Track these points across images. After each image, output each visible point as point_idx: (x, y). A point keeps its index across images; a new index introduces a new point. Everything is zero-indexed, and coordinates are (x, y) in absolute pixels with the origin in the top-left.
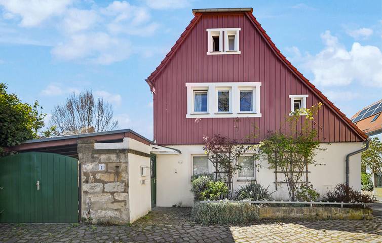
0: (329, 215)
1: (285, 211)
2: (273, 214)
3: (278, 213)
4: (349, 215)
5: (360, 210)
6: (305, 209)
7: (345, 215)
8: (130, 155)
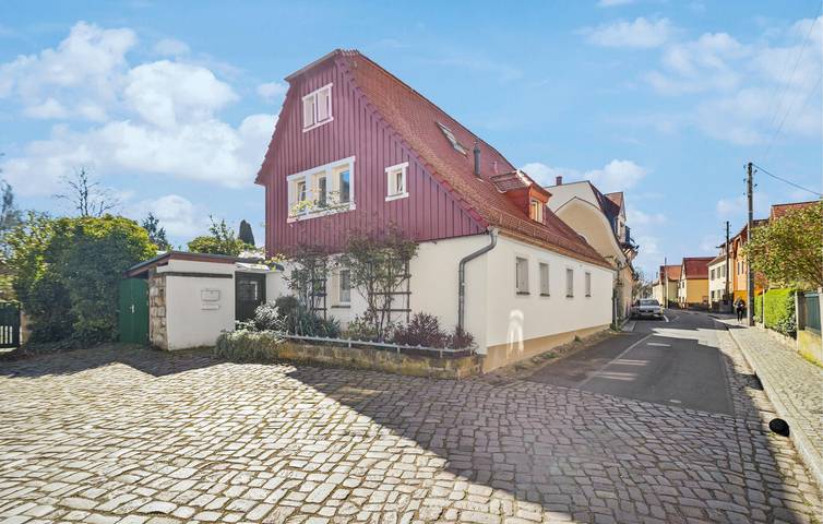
0: (372, 363)
1: (309, 351)
2: (294, 354)
3: (300, 353)
4: (403, 366)
5: (424, 360)
6: (336, 350)
7: (396, 366)
8: (168, 277)
